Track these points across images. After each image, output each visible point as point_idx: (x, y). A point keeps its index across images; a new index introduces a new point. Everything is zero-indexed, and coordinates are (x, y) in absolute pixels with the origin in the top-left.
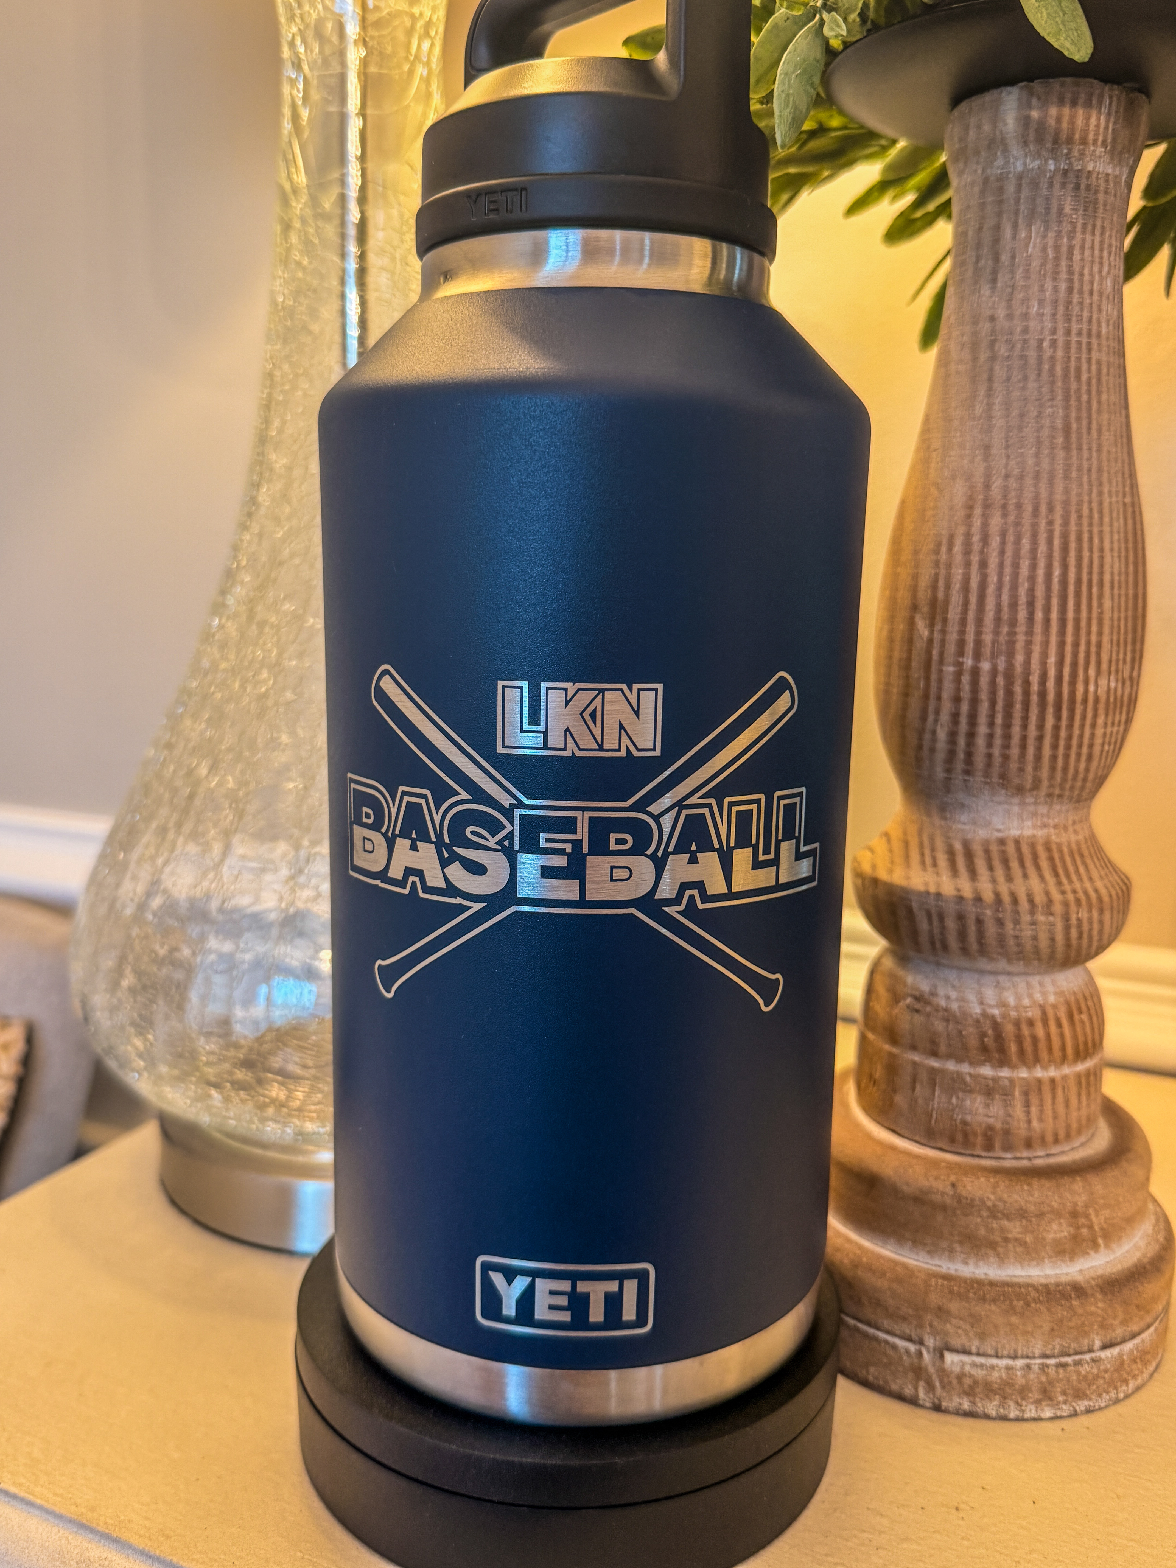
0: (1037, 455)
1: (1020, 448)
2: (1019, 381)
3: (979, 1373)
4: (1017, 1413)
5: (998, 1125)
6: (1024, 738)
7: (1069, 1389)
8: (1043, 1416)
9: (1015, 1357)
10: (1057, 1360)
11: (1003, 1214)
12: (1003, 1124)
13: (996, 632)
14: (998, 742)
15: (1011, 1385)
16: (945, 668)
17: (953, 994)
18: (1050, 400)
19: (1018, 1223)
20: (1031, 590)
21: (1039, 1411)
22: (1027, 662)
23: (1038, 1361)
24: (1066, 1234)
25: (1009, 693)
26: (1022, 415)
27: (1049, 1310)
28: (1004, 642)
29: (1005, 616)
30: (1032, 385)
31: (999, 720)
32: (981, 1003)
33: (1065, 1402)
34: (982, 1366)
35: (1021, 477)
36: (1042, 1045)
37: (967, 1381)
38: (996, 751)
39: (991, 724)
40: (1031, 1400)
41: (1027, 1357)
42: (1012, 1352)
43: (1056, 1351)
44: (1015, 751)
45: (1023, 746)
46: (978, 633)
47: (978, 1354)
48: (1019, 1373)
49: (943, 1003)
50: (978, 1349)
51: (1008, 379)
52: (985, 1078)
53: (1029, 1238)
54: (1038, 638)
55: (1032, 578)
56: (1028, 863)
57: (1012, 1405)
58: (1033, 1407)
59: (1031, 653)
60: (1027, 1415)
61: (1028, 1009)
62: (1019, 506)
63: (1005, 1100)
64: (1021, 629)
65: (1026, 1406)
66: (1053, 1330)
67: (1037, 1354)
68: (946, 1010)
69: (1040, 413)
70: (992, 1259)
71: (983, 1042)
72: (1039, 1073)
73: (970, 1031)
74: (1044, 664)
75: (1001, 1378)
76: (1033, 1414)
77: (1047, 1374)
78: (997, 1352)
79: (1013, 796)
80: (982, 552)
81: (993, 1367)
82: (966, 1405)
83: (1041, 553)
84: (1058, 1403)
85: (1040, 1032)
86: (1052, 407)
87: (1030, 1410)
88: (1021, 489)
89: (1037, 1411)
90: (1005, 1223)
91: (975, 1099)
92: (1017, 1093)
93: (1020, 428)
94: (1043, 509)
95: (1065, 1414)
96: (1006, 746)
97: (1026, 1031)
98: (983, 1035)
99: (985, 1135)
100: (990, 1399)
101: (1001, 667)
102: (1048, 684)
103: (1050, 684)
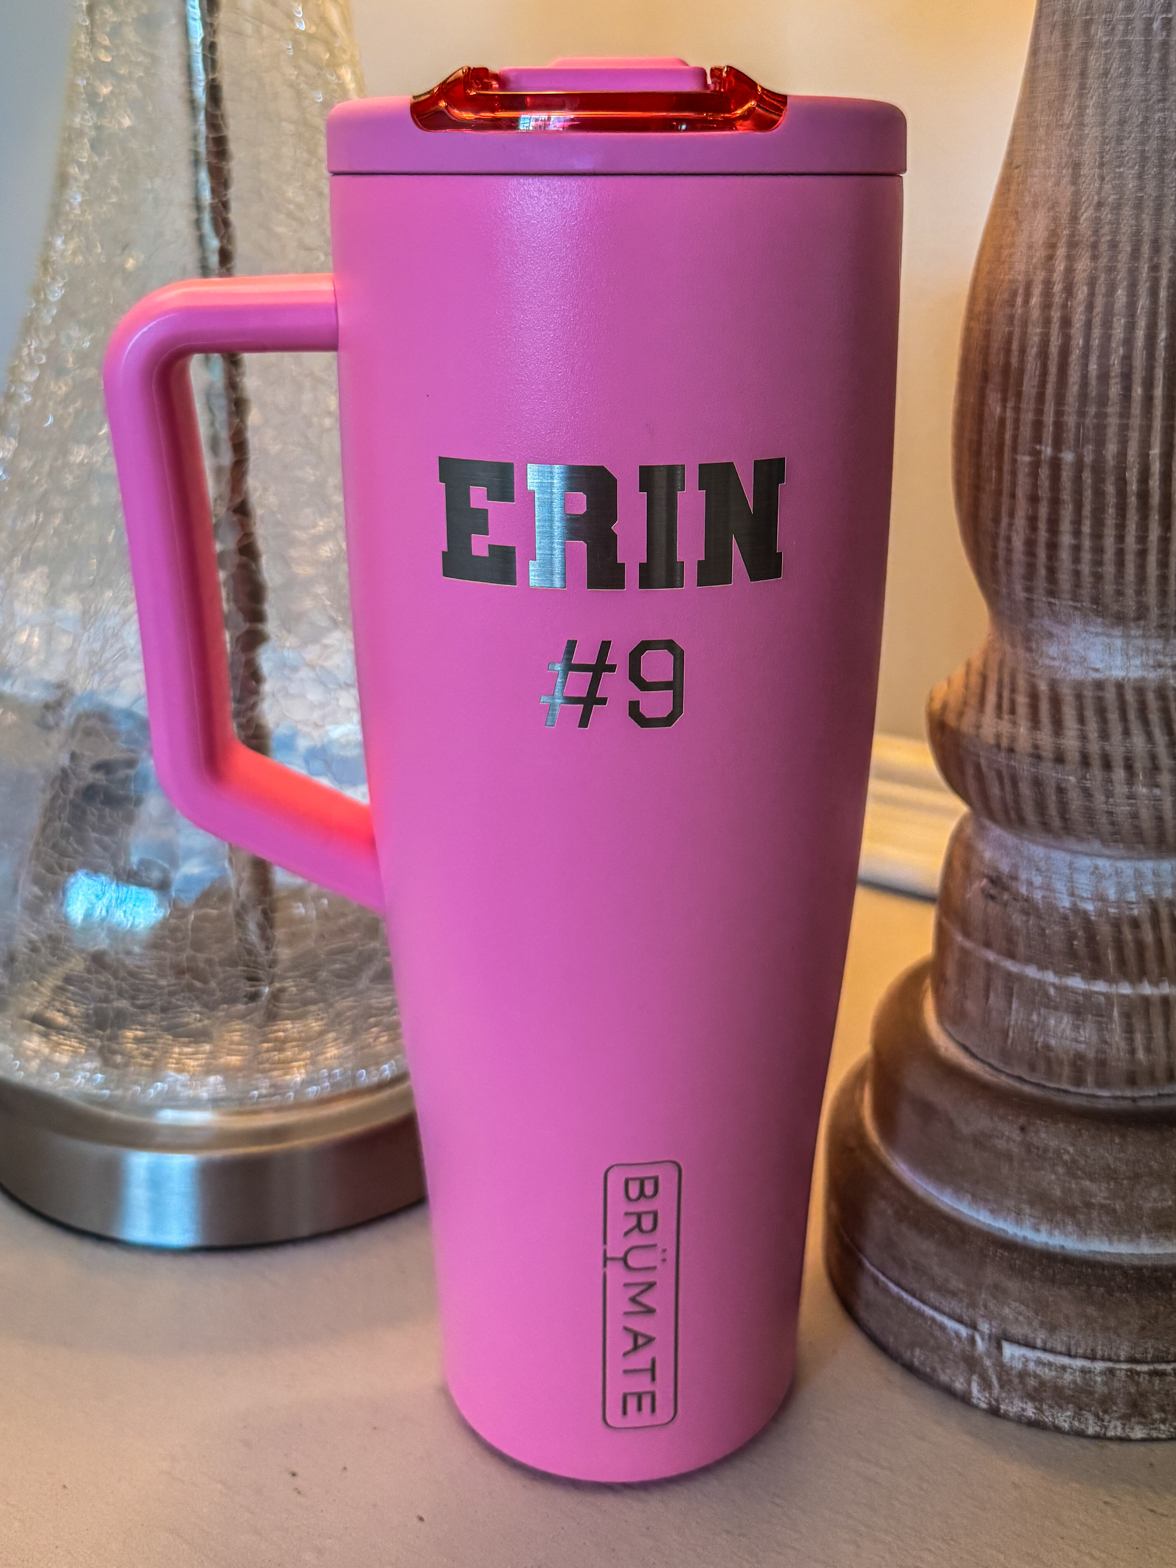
0: (1140, 176)
1: (1119, 167)
2: (1120, 76)
3: (1047, 1374)
4: (1098, 1429)
5: (1091, 1055)
6: (1120, 554)
7: (1168, 1405)
8: (1132, 1435)
9: (1093, 1358)
10: (1151, 1367)
11: (1084, 1173)
12: (1097, 1052)
13: (1082, 414)
14: (1086, 556)
15: (1091, 1393)
16: (1019, 457)
17: (1038, 880)
18: (1159, 101)
19: (1104, 1185)
20: (1127, 359)
21: (1127, 1430)
22: (1122, 454)
23: (1124, 1366)
24: (1170, 1203)
25: (1099, 494)
26: (1122, 122)
27: (1138, 1302)
28: (1091, 427)
29: (1093, 391)
30: (1136, 80)
31: (1086, 528)
32: (1072, 895)
33: (1163, 1421)
34: (1050, 1364)
35: (1117, 207)
36: (1151, 954)
37: (1032, 1382)
38: (1086, 568)
39: (1077, 533)
40: (1117, 1415)
41: (1110, 1360)
42: (1089, 1351)
43: (1149, 1356)
44: (1109, 569)
45: (1120, 563)
46: (1059, 413)
47: (1045, 1350)
48: (1099, 1379)
49: (1023, 890)
50: (1045, 1342)
51: (1106, 73)
52: (1074, 991)
53: (1119, 1206)
54: (1136, 421)
55: (1128, 342)
56: (1132, 715)
57: (1091, 1419)
58: (1118, 1424)
59: (1127, 441)
60: (1111, 1433)
61: (1133, 906)
62: (1114, 245)
63: (1100, 1023)
64: (1113, 409)
65: (1109, 1422)
66: (1143, 1328)
67: (1122, 1358)
68: (1027, 900)
69: (1146, 118)
70: (1070, 1228)
71: (1072, 945)
72: (1147, 989)
73: (1055, 930)
74: (1144, 457)
75: (1074, 1382)
76: (1119, 1432)
77: (1138, 1384)
78: (1069, 1350)
79: (1112, 626)
80: (1064, 306)
81: (1064, 1368)
82: (1030, 1412)
83: (1142, 308)
84: (1154, 1422)
85: (1149, 937)
86: (1163, 110)
87: (1115, 1428)
88: (1116, 224)
89: (1124, 1429)
90: (1087, 1183)
91: (1062, 1018)
92: (1116, 1014)
93: (1119, 141)
94: (1146, 249)
95: (1164, 1436)
96: (1098, 562)
97: (1128, 934)
98: (1071, 937)
99: (1073, 1064)
100: (1061, 1407)
101: (1088, 459)
102: (1151, 483)
103: (1155, 483)
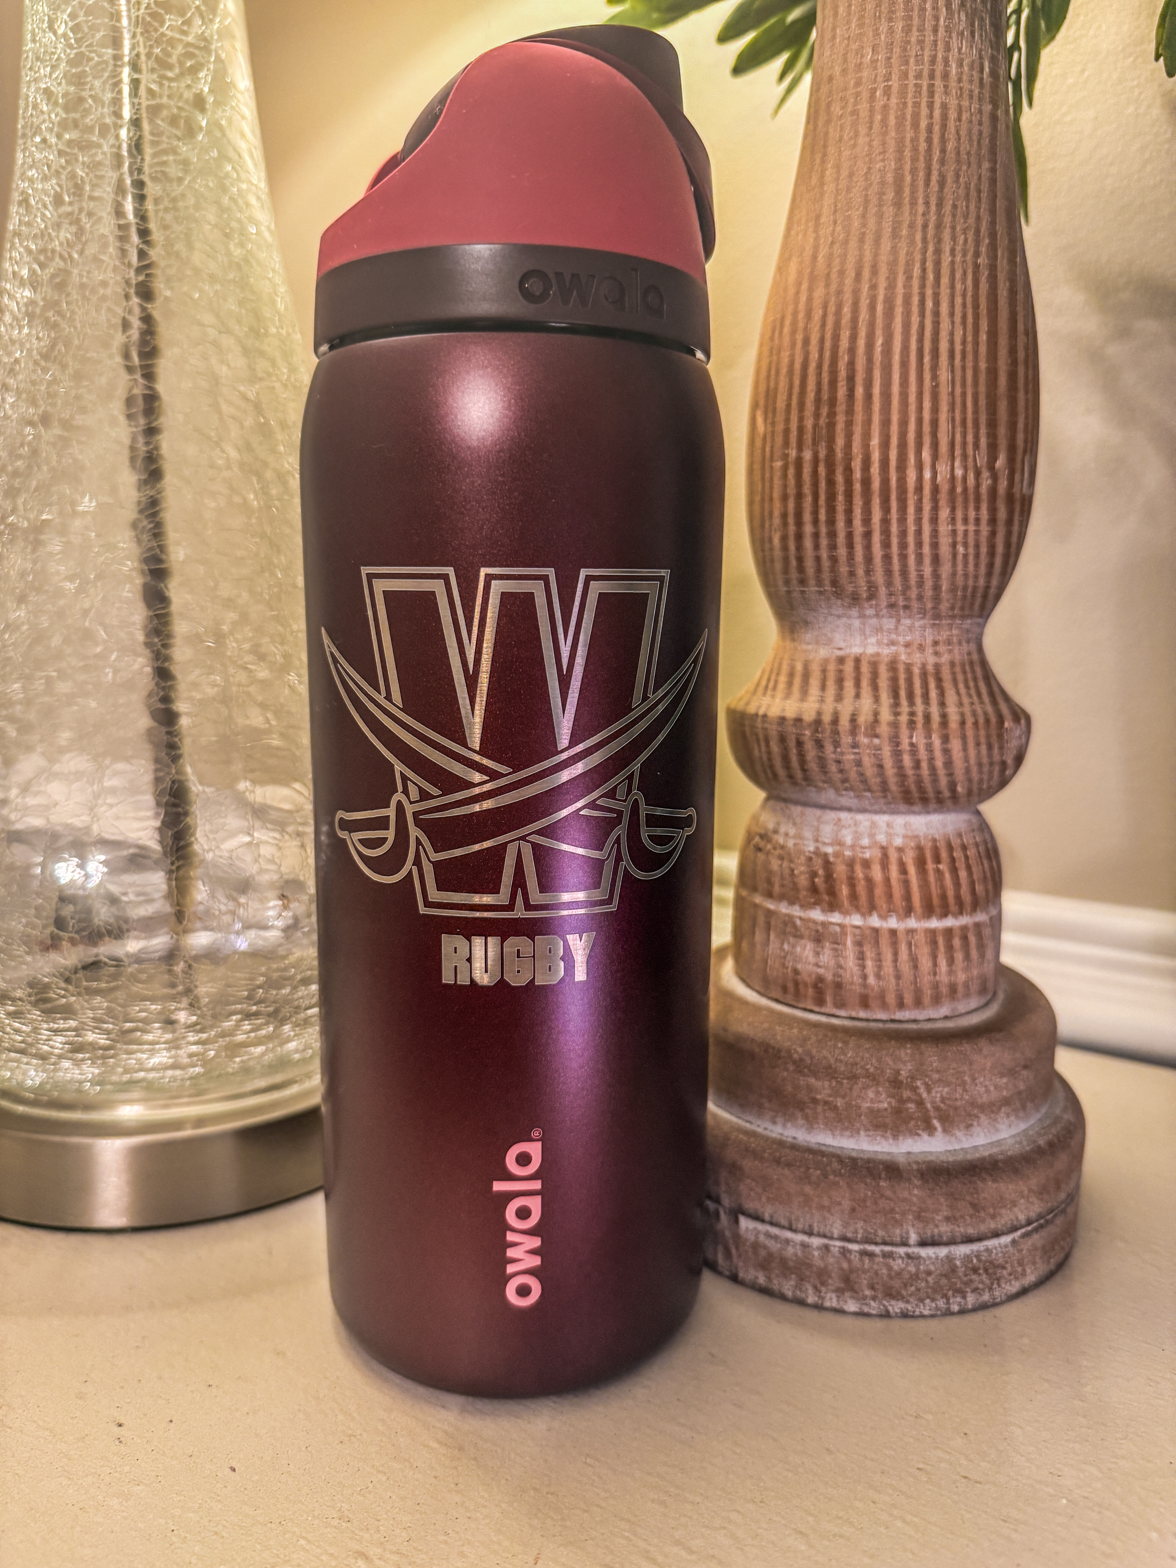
0: (864, 216)
1: (848, 211)
2: (851, 139)
3: (774, 1246)
4: (816, 1299)
5: (829, 977)
6: (850, 536)
7: (878, 1283)
8: (846, 1308)
9: (810, 1234)
10: (862, 1247)
11: (810, 1070)
12: (834, 975)
13: (817, 415)
14: (824, 542)
15: (810, 1266)
16: (774, 464)
17: (792, 831)
18: (880, 153)
19: (827, 1084)
20: (851, 364)
21: (841, 1303)
22: (848, 445)
23: (838, 1243)
24: (886, 1105)
25: (831, 482)
26: (851, 175)
27: (849, 1186)
28: (824, 426)
29: (825, 396)
30: (862, 140)
31: (822, 516)
32: (817, 841)
33: (874, 1298)
34: (776, 1238)
35: (846, 242)
36: (879, 891)
37: (763, 1253)
38: (824, 554)
39: (816, 522)
40: (833, 1288)
41: (824, 1236)
42: (807, 1227)
43: (859, 1236)
44: (842, 551)
45: (850, 546)
46: (801, 419)
47: (772, 1224)
48: (816, 1253)
49: (781, 840)
50: (772, 1217)
51: (841, 139)
52: (815, 922)
53: (840, 1102)
54: (859, 417)
55: (852, 350)
56: (865, 683)
57: (810, 1291)
58: (834, 1295)
59: (852, 435)
60: (827, 1304)
61: (866, 850)
62: (842, 273)
63: (836, 950)
64: (841, 408)
65: (826, 1293)
66: (853, 1210)
67: (836, 1236)
68: (783, 847)
69: (869, 169)
70: (801, 1122)
71: (813, 882)
72: (875, 921)
73: (801, 869)
74: (866, 446)
75: (796, 1255)
76: (834, 1304)
77: (849, 1261)
78: (790, 1224)
80: (806, 328)
81: (787, 1241)
82: (762, 1280)
83: (863, 321)
84: (865, 1298)
85: (878, 875)
86: (883, 160)
87: (831, 1299)
88: (844, 256)
89: (838, 1301)
90: (812, 1080)
91: (805, 946)
92: (849, 943)
93: (849, 190)
94: (866, 273)
95: (874, 1312)
96: (833, 547)
97: (859, 873)
98: (814, 874)
99: (815, 986)
100: (786, 1277)
101: (822, 454)
102: (872, 470)
103: (875, 469)
